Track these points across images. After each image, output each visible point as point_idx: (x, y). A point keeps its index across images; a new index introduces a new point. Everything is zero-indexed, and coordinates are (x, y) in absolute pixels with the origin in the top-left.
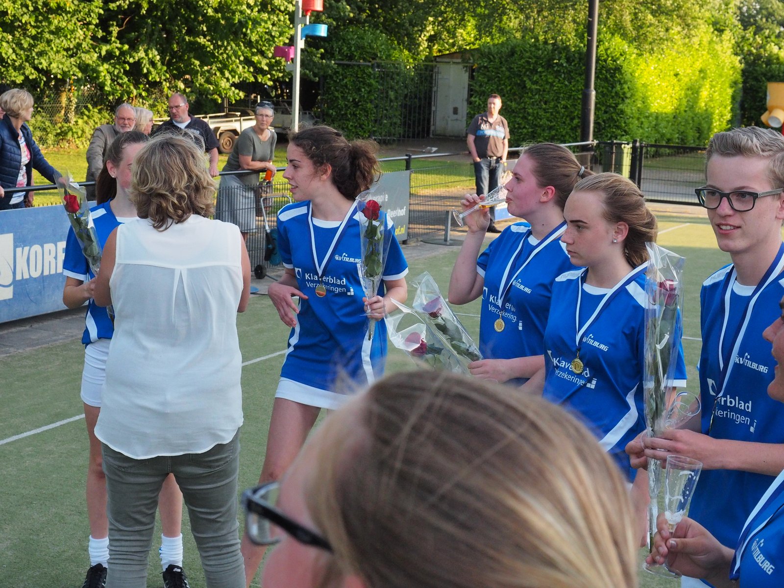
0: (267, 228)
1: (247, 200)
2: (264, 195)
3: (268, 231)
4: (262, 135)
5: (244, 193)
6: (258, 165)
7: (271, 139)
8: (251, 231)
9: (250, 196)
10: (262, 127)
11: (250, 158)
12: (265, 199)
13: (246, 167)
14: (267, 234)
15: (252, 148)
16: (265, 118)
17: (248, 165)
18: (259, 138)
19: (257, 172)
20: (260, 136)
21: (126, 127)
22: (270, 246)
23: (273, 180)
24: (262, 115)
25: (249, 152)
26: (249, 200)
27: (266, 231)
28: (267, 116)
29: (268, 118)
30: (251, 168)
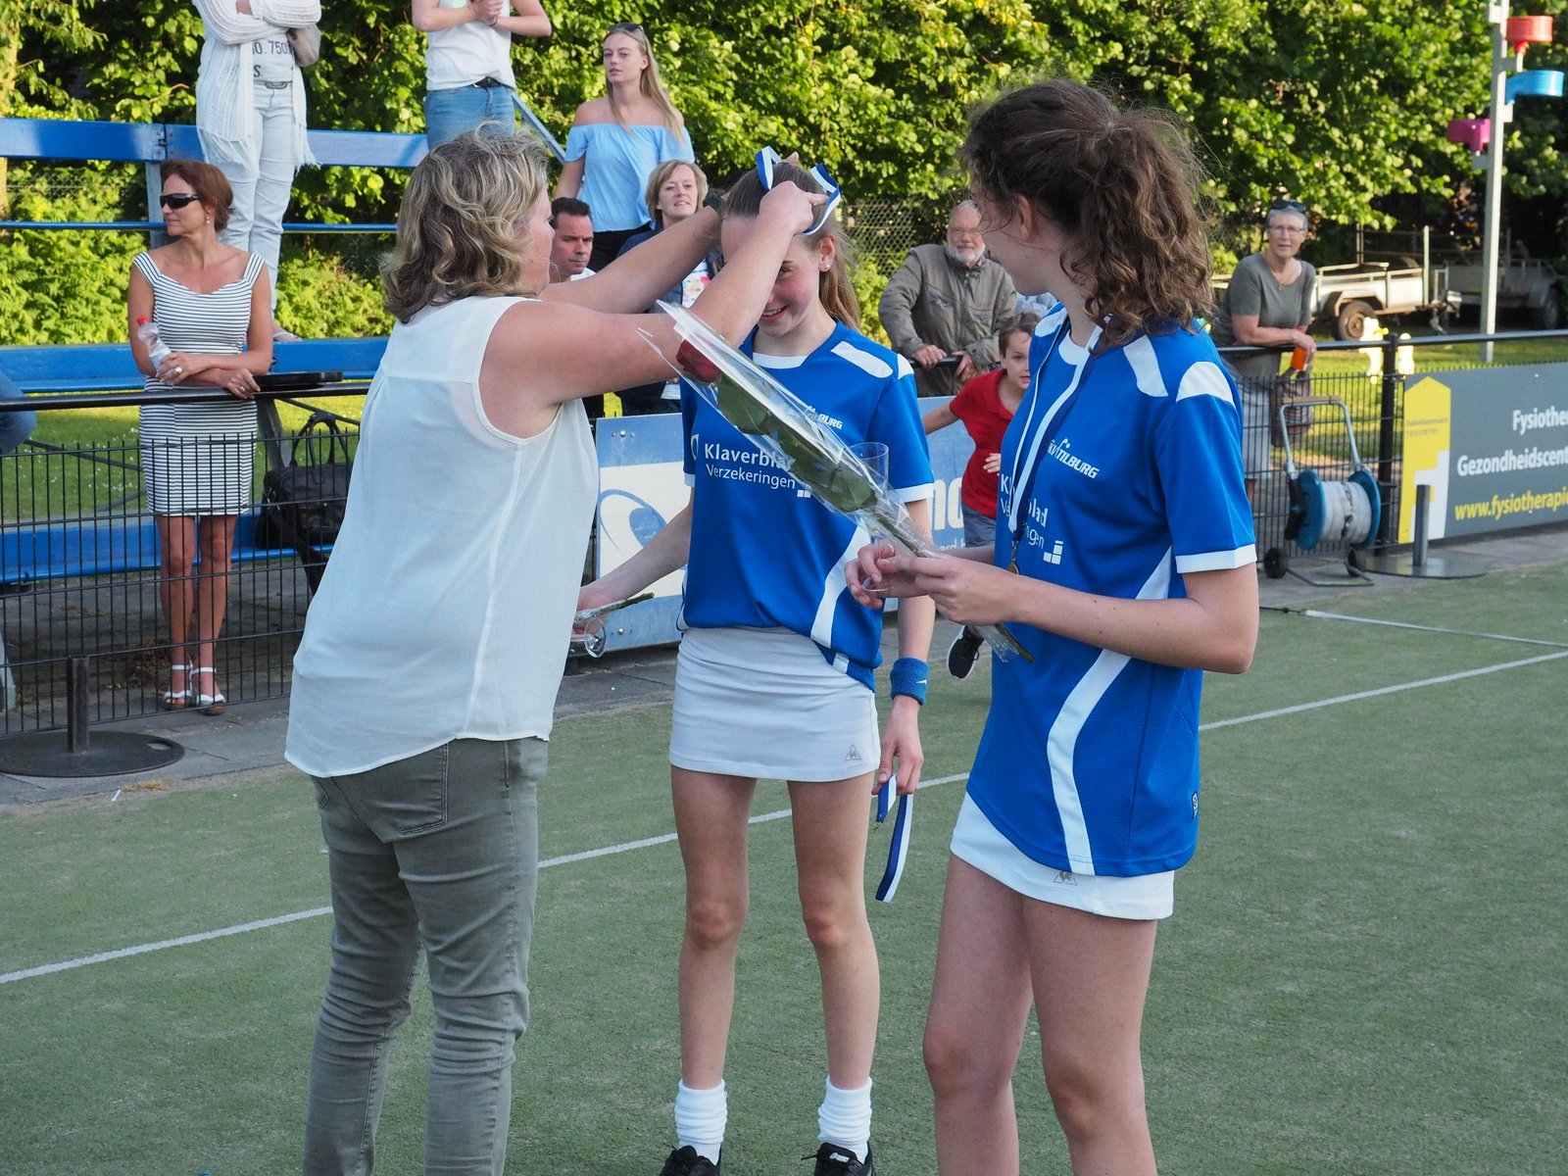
0: (1291, 469)
1: (1253, 410)
2: (1287, 400)
3: (1294, 476)
4: (1281, 271)
5: (1246, 395)
6: (1274, 335)
7: (1302, 281)
8: (1264, 475)
9: (1260, 403)
10: (1281, 254)
11: (1254, 320)
12: (1291, 409)
13: (1246, 339)
14: (1290, 482)
15: (1259, 298)
16: (1287, 234)
17: (1251, 334)
18: (1273, 278)
19: (1276, 350)
20: (1277, 275)
21: (965, 247)
22: (1296, 508)
23: (1310, 368)
24: (1281, 227)
25: (1253, 307)
26: (1260, 410)
27: (1288, 475)
28: (1291, 228)
29: (1292, 233)
30: (1256, 340)
